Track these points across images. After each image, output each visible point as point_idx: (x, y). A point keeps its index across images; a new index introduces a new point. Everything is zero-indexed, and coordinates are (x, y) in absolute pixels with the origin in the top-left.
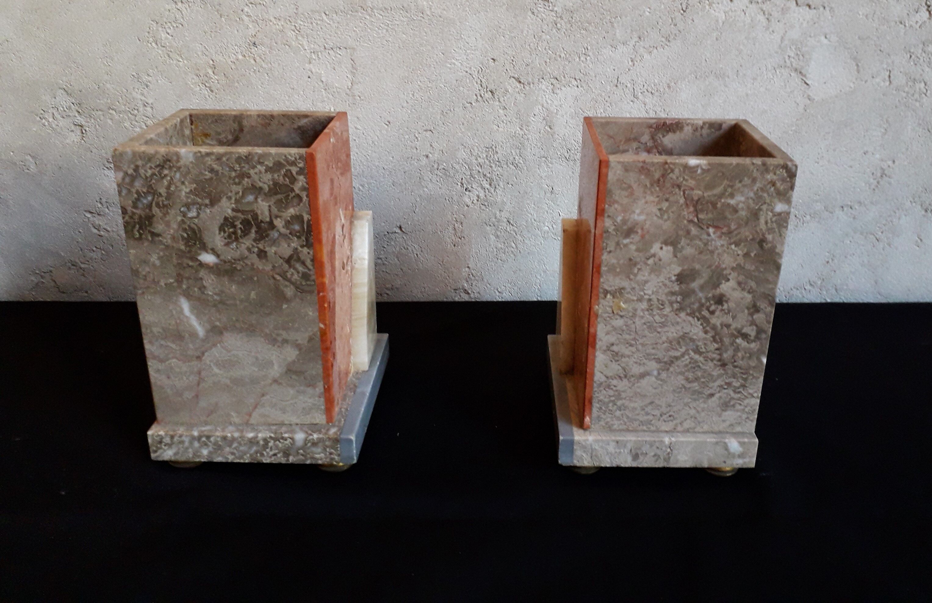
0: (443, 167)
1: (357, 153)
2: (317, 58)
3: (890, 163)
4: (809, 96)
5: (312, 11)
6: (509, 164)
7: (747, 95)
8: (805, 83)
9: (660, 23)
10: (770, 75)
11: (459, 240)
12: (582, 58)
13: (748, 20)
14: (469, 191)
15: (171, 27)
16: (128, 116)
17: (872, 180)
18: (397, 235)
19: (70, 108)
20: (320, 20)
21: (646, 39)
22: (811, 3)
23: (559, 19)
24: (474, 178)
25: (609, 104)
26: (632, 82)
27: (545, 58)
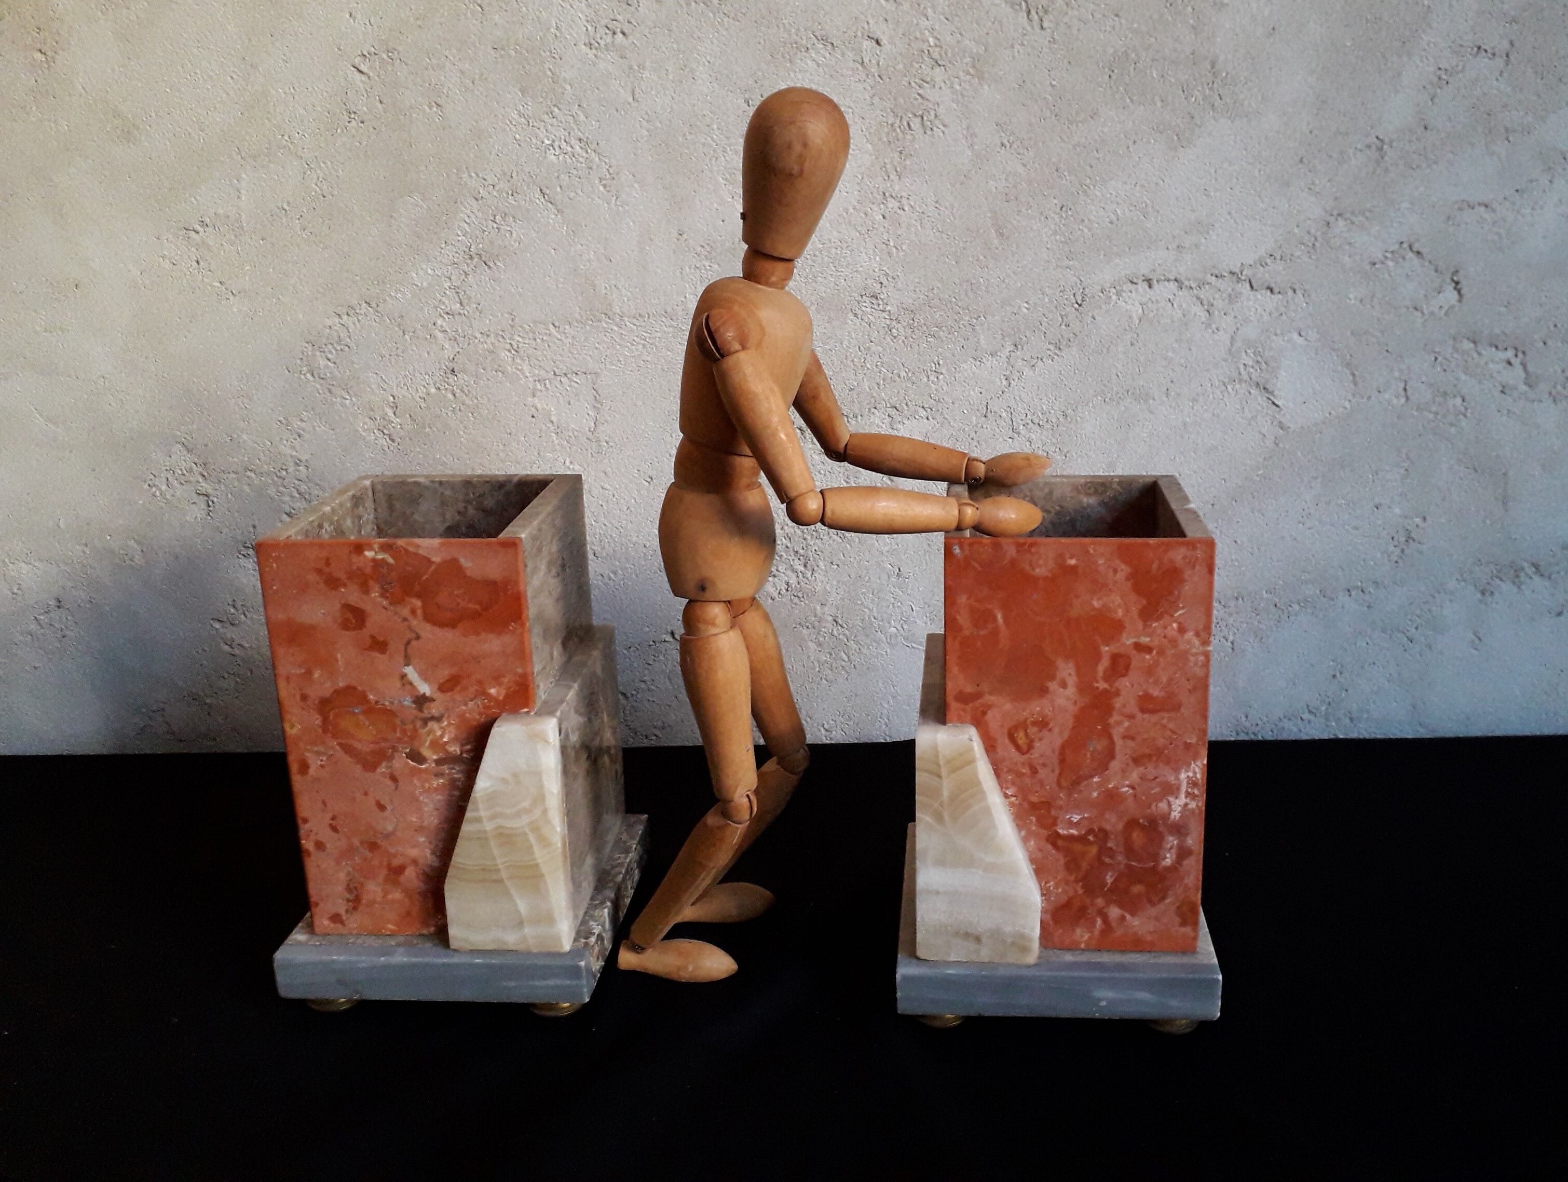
1: (605, 525)
2: (543, 389)
3: (1418, 520)
4: (1280, 422)
5: (535, 322)
7: (1185, 424)
8: (1274, 403)
9: (1044, 324)
10: (1219, 393)
12: (932, 378)
13: (1178, 314)
15: (334, 352)
16: (273, 480)
17: (1391, 548)
18: (667, 644)
19: (190, 471)
20: (546, 334)
21: (1025, 348)
22: (1273, 285)
23: (894, 323)
25: (975, 443)
26: (1008, 409)
27: (877, 378)
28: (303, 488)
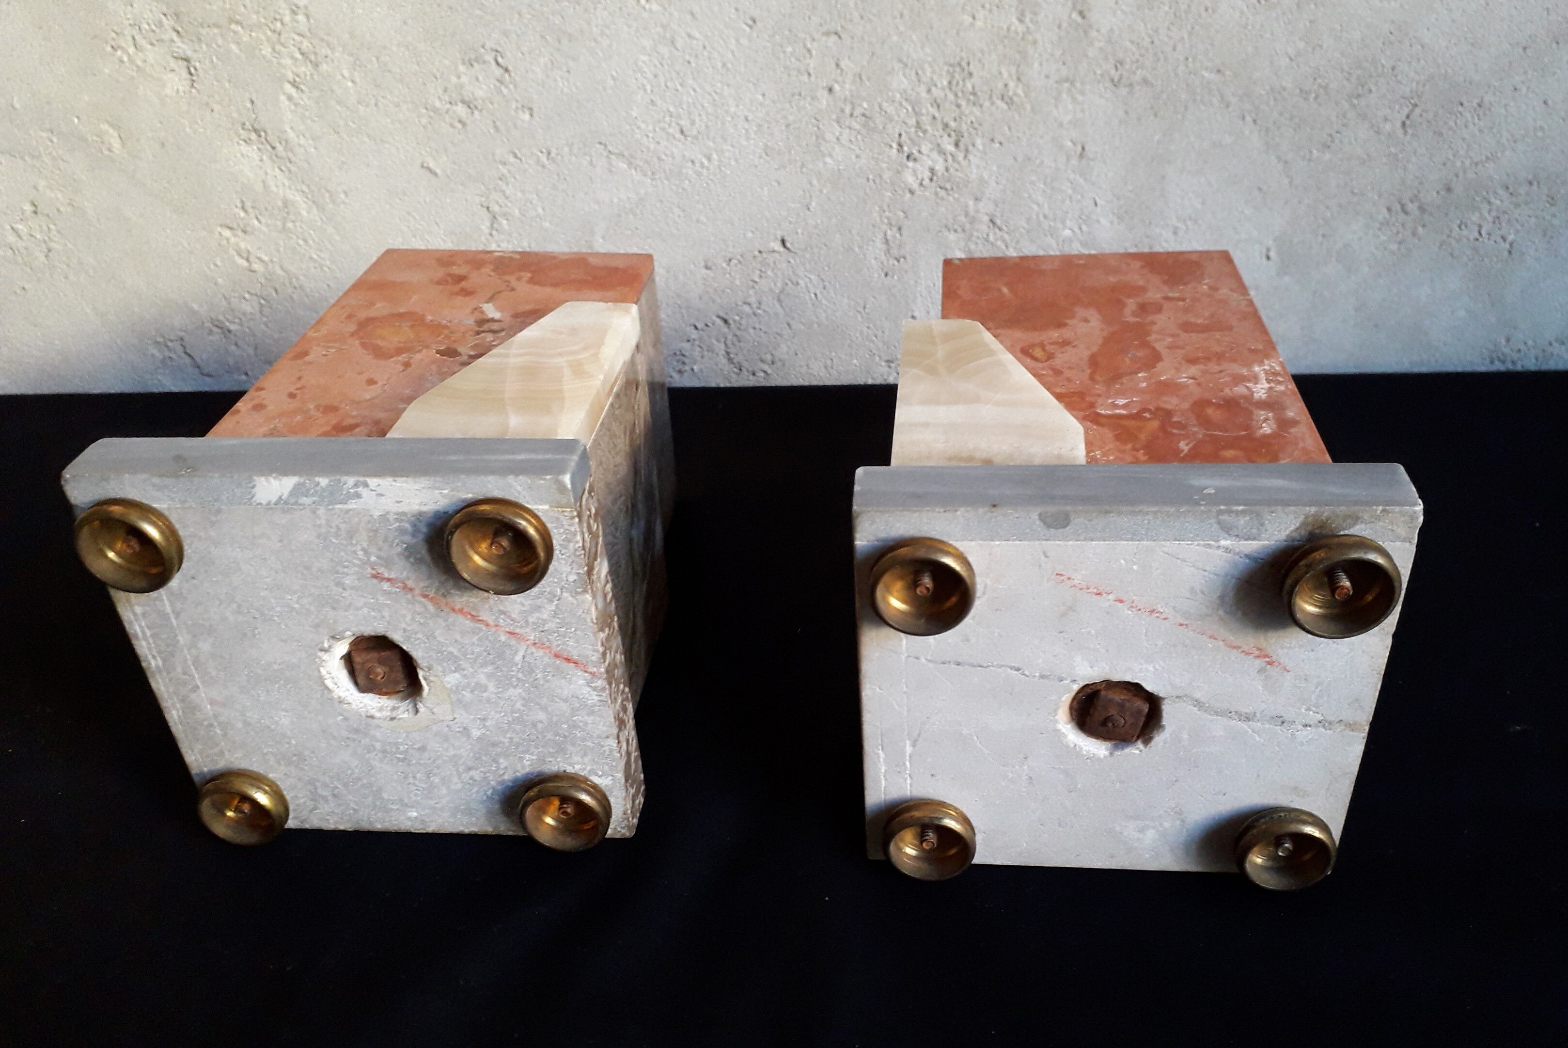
0: (862, 111)
1: (694, 90)
6: (994, 98)
11: (896, 263)
14: (915, 160)
16: (265, 34)
18: (777, 255)
19: (160, 25)
24: (925, 132)
28: (305, 45)
